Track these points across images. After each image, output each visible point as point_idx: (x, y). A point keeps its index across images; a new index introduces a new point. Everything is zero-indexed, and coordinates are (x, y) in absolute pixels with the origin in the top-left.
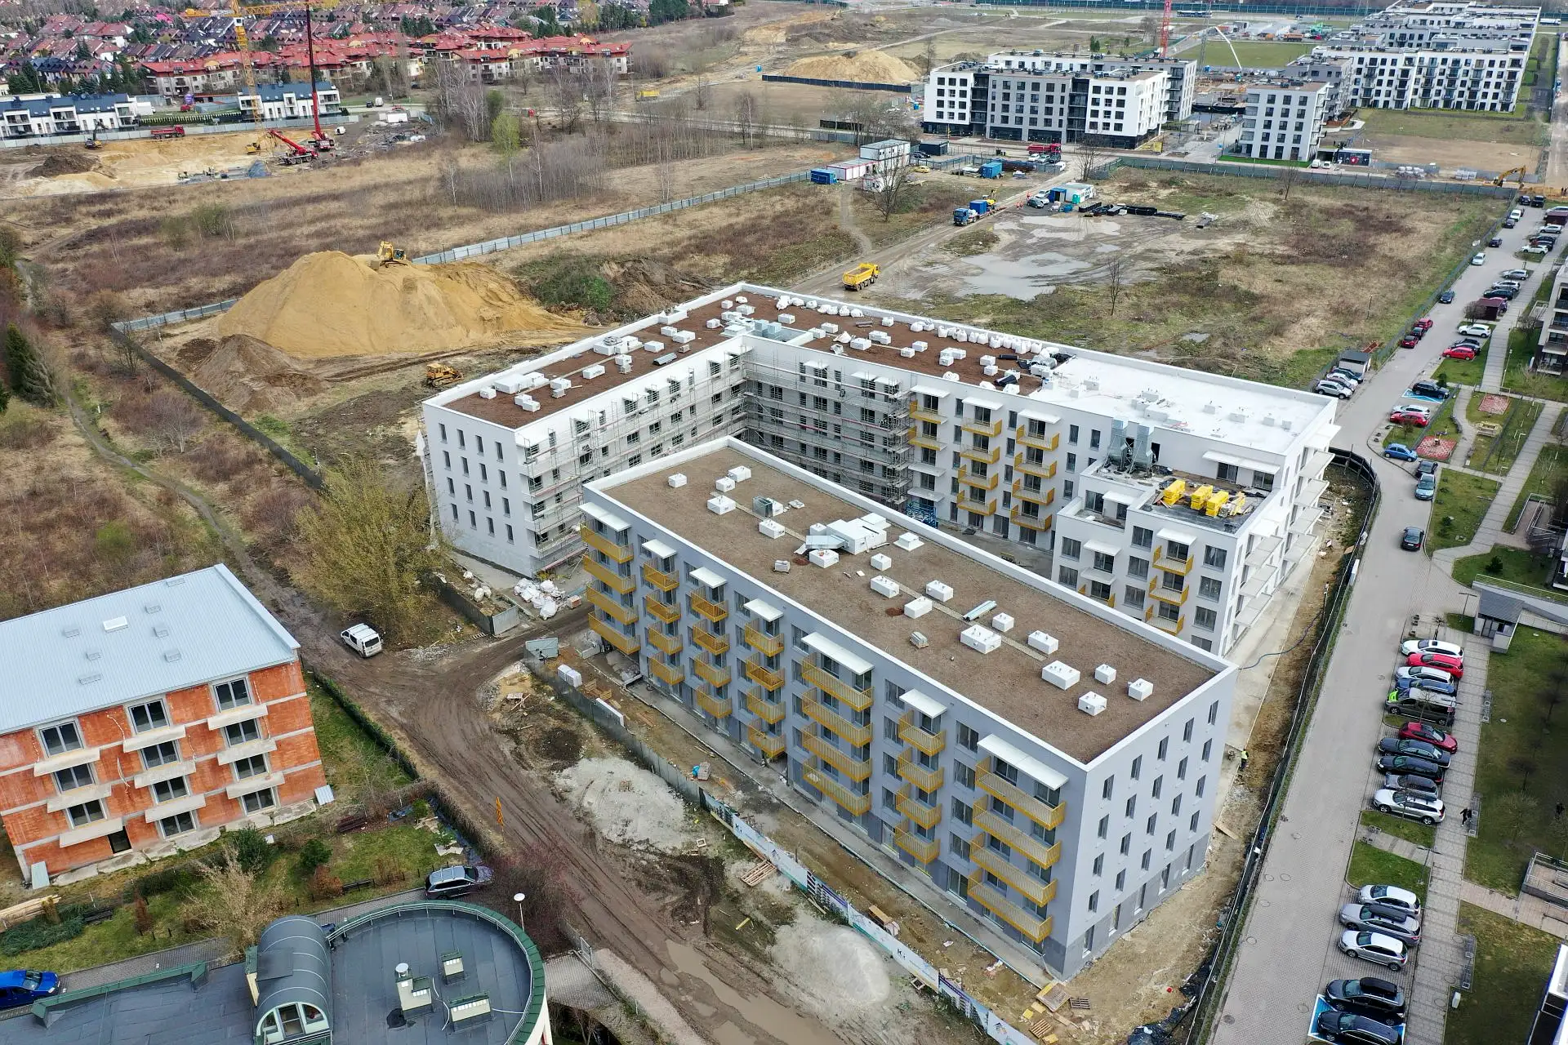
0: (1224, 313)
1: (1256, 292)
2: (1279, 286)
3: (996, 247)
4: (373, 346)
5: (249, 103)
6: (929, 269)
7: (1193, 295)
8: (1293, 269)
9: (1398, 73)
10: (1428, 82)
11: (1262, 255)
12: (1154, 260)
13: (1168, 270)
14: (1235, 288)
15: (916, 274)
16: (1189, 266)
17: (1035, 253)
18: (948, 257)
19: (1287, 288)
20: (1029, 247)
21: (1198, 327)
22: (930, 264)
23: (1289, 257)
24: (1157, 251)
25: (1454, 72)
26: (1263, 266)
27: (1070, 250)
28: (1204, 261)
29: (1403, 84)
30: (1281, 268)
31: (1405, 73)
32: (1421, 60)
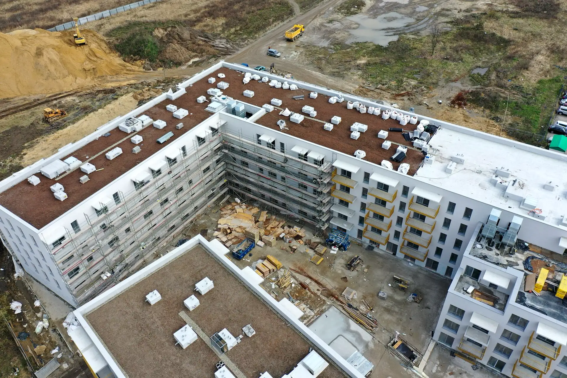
0: (492, 52)
1: (506, 37)
2: (517, 34)
3: (364, 9)
4: (19, 91)
6: (330, 25)
7: (473, 40)
8: (521, 21)
11: (502, 12)
12: (447, 16)
13: (456, 22)
14: (494, 34)
15: (324, 29)
16: (467, 20)
17: (384, 13)
18: (340, 16)
19: (522, 35)
20: (381, 8)
21: (480, 64)
22: (331, 21)
23: (517, 13)
24: (447, 10)
26: (504, 19)
27: (402, 10)
28: (474, 16)
30: (515, 20)
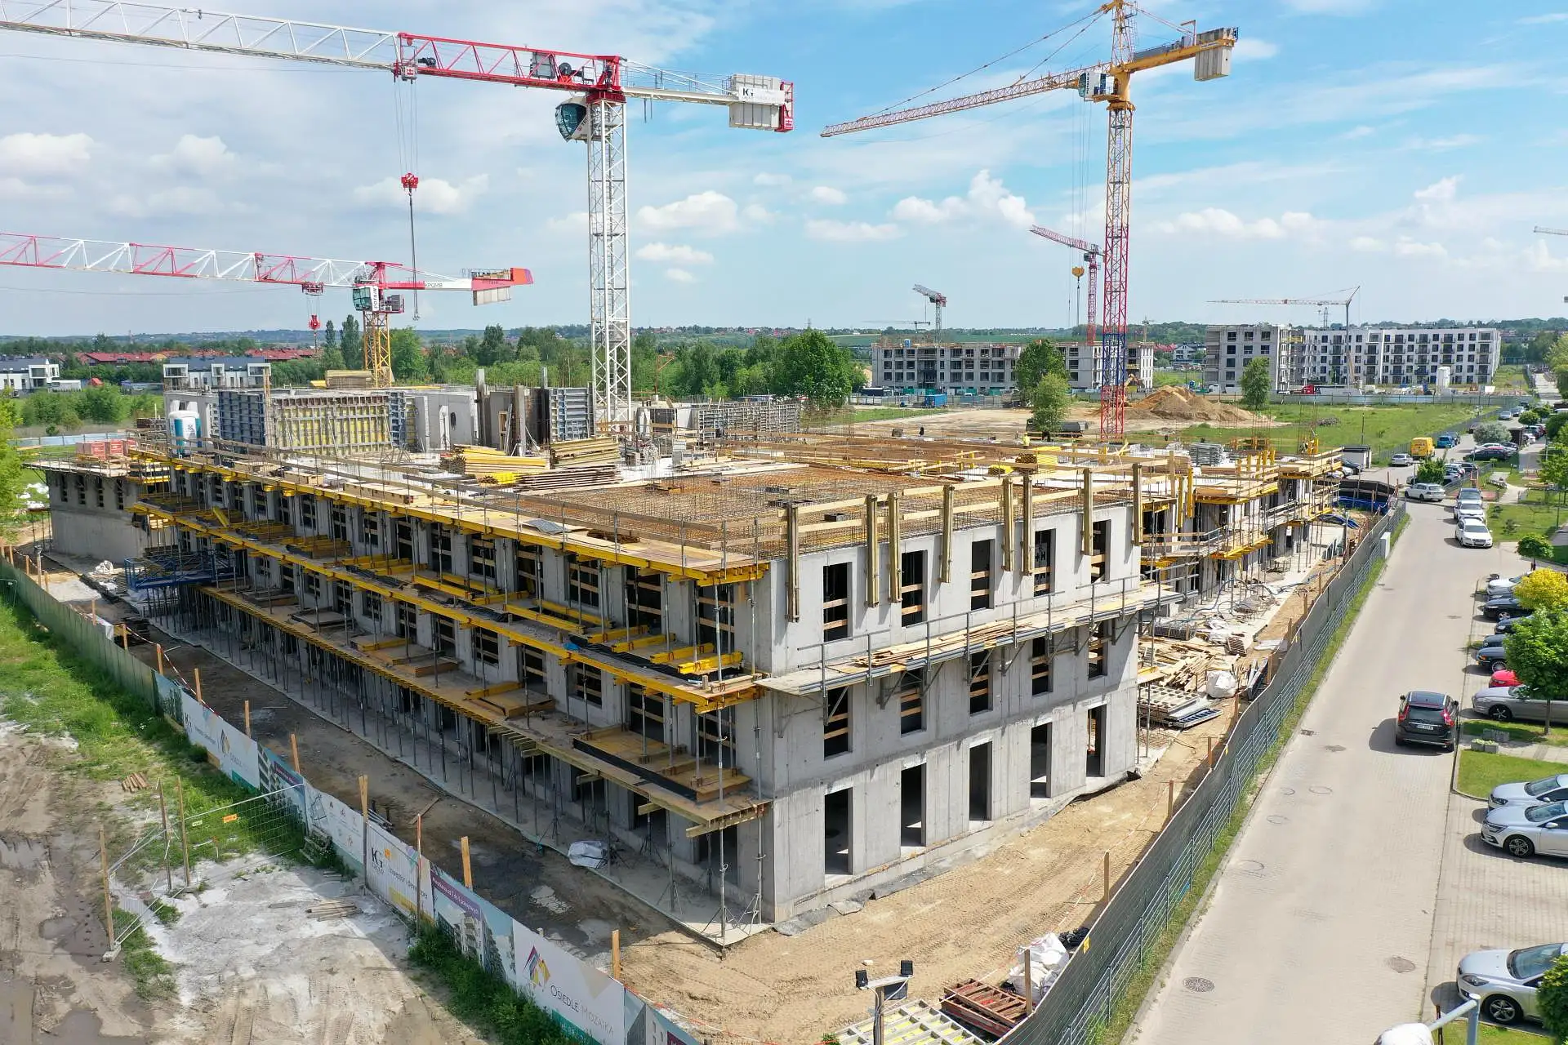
5: (175, 371)
9: (1365, 348)
10: (1398, 360)
25: (1423, 349)
29: (1372, 361)
31: (1372, 349)
32: (1387, 338)
